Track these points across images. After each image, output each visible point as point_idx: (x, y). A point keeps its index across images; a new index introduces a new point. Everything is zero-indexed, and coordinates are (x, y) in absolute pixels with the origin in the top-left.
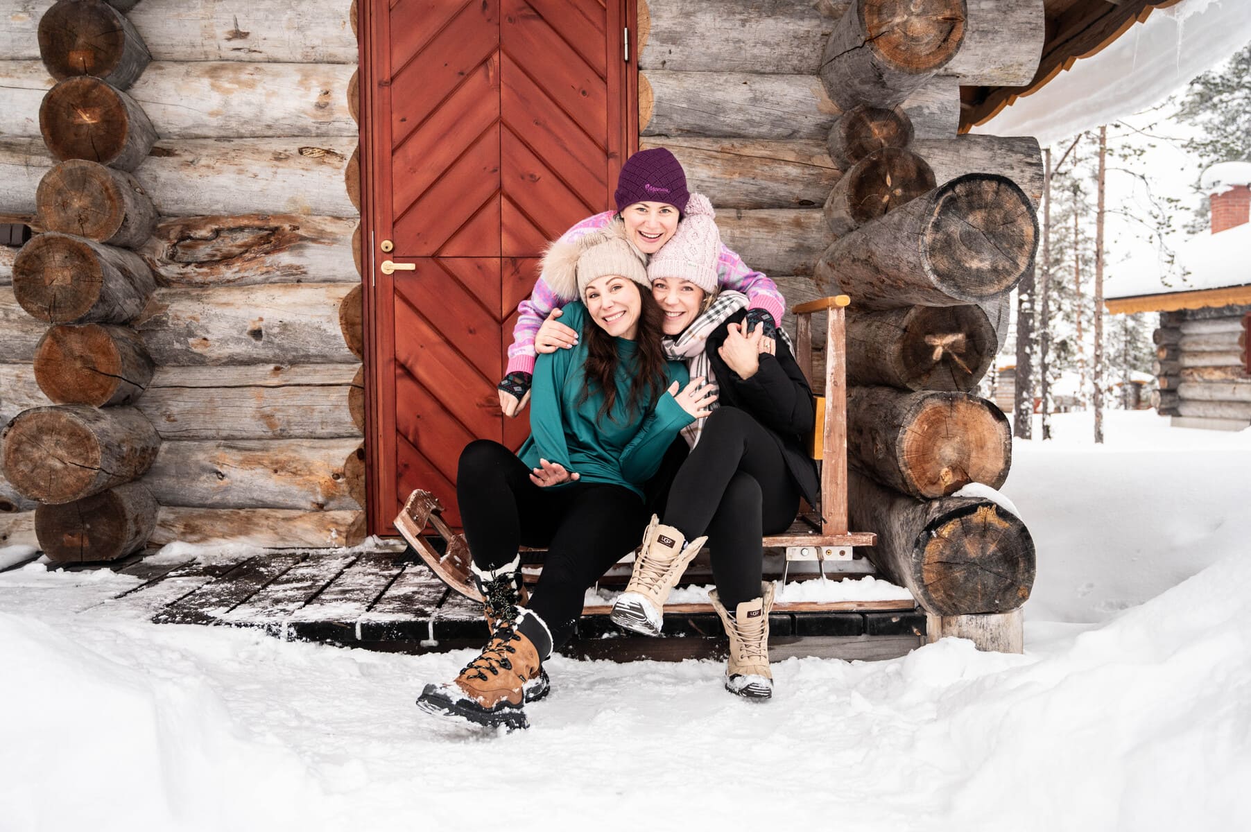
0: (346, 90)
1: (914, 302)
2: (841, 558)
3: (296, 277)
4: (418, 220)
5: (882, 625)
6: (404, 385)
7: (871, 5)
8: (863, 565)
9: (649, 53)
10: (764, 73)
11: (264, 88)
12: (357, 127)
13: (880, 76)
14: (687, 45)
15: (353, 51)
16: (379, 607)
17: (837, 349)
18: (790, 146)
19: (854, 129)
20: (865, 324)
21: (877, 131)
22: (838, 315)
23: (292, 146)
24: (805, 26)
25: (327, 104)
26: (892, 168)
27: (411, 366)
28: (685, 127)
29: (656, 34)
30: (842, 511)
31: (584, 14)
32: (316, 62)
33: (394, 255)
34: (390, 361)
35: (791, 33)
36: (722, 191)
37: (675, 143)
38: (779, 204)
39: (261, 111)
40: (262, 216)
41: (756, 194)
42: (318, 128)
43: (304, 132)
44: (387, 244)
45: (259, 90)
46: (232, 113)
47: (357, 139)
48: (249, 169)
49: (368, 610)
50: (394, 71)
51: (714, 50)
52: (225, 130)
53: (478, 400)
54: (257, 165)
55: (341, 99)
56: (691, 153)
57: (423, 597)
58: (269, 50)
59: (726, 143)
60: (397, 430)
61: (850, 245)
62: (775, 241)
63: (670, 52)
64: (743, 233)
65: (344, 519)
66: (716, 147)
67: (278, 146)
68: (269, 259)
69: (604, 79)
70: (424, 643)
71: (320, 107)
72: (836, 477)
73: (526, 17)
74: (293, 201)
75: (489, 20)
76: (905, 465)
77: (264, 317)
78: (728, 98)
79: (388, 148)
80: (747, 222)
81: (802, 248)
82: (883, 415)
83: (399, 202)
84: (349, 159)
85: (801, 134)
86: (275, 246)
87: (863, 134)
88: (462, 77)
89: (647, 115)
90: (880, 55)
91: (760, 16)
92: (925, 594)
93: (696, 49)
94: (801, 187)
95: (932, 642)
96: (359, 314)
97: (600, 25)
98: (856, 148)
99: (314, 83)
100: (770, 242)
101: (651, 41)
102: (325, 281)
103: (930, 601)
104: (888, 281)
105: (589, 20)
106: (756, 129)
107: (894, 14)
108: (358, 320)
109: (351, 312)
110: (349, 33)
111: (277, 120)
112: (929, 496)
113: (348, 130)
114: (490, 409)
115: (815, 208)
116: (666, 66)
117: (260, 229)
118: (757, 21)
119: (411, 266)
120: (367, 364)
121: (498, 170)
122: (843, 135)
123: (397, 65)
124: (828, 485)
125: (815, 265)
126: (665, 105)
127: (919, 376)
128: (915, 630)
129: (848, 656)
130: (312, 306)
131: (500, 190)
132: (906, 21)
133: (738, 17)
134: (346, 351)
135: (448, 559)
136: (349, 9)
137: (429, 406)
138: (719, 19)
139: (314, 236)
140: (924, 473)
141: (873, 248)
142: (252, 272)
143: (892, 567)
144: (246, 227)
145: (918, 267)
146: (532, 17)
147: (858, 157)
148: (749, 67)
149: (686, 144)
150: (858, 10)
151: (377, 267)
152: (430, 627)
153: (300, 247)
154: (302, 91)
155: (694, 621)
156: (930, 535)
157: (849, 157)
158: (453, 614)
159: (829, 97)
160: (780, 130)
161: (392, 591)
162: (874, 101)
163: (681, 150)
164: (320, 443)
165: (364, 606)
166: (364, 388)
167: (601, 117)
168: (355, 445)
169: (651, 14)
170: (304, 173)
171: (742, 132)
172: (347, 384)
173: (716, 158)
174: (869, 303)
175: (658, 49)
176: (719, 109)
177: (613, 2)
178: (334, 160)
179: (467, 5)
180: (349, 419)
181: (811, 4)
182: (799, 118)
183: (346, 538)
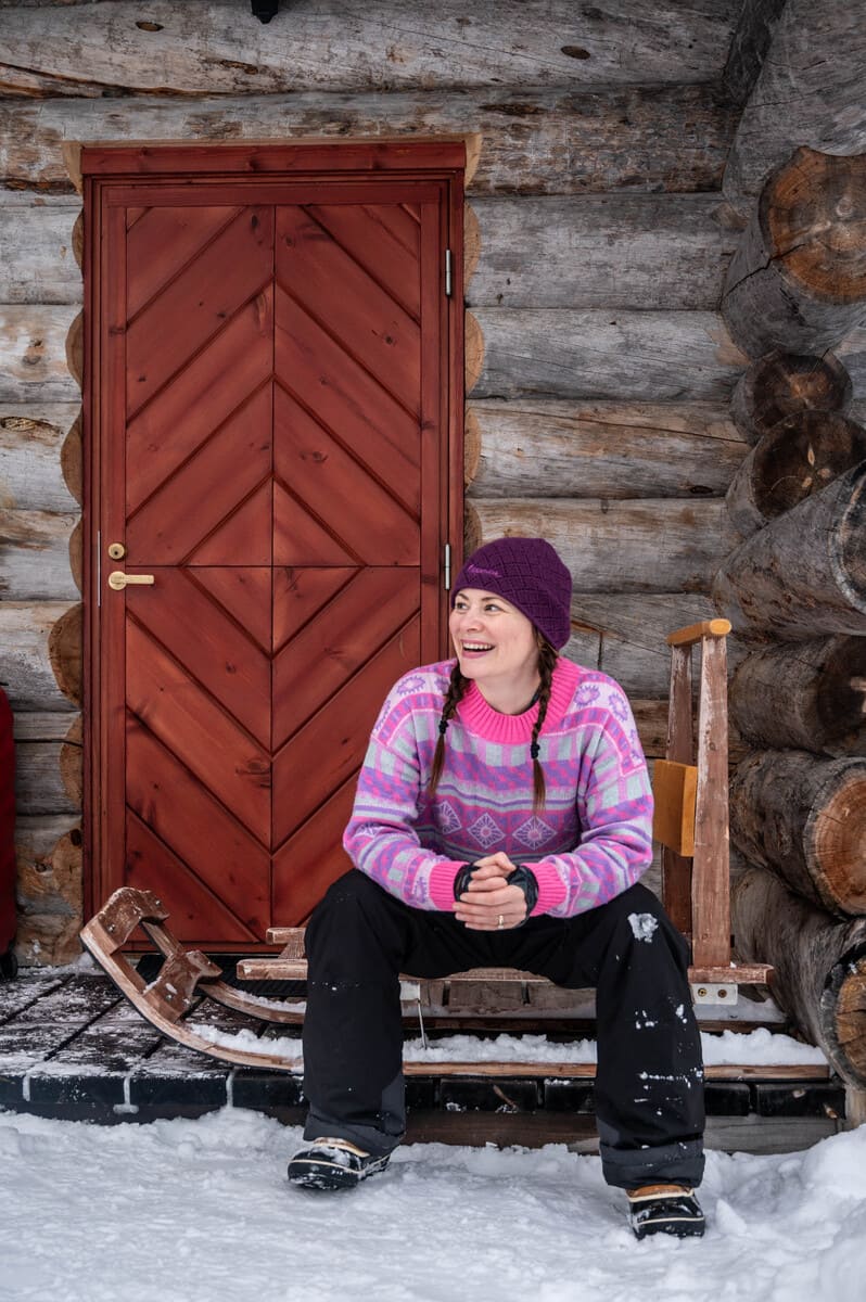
0: (65, 338)
1: (832, 629)
2: (719, 1001)
4: (160, 516)
5: (780, 1101)
6: (138, 742)
7: (779, 209)
8: (767, 1010)
9: (480, 283)
10: (642, 310)
12: (79, 390)
13: (795, 308)
14: (532, 272)
15: (77, 287)
16: (64, 1054)
17: (712, 696)
18: (677, 411)
19: (766, 384)
20: (774, 661)
22: (717, 647)
24: (697, 243)
25: (39, 358)
26: (816, 439)
27: (147, 716)
28: (529, 386)
29: (489, 257)
30: (722, 931)
31: (389, 231)
32: (28, 302)
33: (125, 563)
34: (119, 709)
35: (679, 253)
36: (581, 474)
37: (514, 408)
38: (663, 492)
41: (628, 478)
42: (26, 391)
43: (8, 397)
44: (116, 549)
47: (79, 406)
49: (46, 1059)
50: (131, 314)
51: (570, 277)
53: (238, 764)
55: (58, 352)
56: (536, 421)
57: (129, 1042)
59: (587, 408)
60: (127, 804)
61: (754, 548)
62: (655, 544)
63: (509, 282)
64: (610, 532)
65: (51, 927)
66: (572, 412)
69: (417, 321)
70: (118, 1108)
71: (29, 362)
72: (714, 883)
73: (312, 237)
75: (260, 243)
76: (817, 865)
78: (588, 344)
79: (121, 417)
80: (616, 518)
81: (693, 555)
82: (791, 793)
83: (134, 492)
84: (66, 434)
85: (693, 393)
87: (779, 392)
88: (222, 321)
89: (476, 369)
90: (792, 279)
91: (634, 230)
92: (841, 1056)
93: (545, 278)
94: (693, 467)
95: (853, 1128)
96: (77, 643)
97: (413, 247)
98: (767, 407)
99: (23, 330)
100: (648, 546)
101: (481, 267)
102: (33, 598)
103: (848, 1067)
104: (795, 600)
105: (396, 239)
106: (630, 388)
107: (811, 221)
108: (77, 653)
109: (66, 641)
110: (71, 263)
112: (853, 912)
113: (68, 394)
114: (253, 776)
115: (713, 497)
116: (503, 302)
118: (630, 237)
119: (148, 579)
120: (87, 712)
121: (269, 446)
122: (750, 393)
123: (135, 303)
124: (701, 894)
125: (713, 578)
126: (501, 355)
127: (842, 736)
128: (828, 1110)
129: (727, 1145)
130: (15, 632)
131: (272, 473)
132: (830, 230)
133: (604, 231)
134: (57, 694)
135: (154, 988)
136: (71, 230)
137: (170, 772)
138: (577, 236)
139: (18, 537)
140: (845, 879)
141: (777, 551)
143: (800, 1015)
145: (827, 578)
146: (320, 237)
147: (769, 425)
148: (619, 301)
149: (530, 409)
150: (759, 216)
151: (104, 581)
152: (126, 1084)
154: (6, 342)
155: (500, 1087)
156: (846, 970)
157: (757, 424)
158: (163, 1068)
159: (733, 342)
160: (664, 388)
161: (92, 1031)
162: (792, 345)
163: (522, 418)
164: (20, 821)
165: (43, 1054)
166: (83, 746)
167: (412, 372)
168: (68, 823)
169: (481, 231)
170: (7, 452)
171: (611, 391)
172: (60, 741)
173: (571, 428)
174: (779, 631)
175: (492, 277)
176: (575, 359)
177: (430, 215)
178: (47, 435)
179: (230, 223)
180: (60, 789)
181: (708, 211)
182: (691, 371)
183: (53, 953)
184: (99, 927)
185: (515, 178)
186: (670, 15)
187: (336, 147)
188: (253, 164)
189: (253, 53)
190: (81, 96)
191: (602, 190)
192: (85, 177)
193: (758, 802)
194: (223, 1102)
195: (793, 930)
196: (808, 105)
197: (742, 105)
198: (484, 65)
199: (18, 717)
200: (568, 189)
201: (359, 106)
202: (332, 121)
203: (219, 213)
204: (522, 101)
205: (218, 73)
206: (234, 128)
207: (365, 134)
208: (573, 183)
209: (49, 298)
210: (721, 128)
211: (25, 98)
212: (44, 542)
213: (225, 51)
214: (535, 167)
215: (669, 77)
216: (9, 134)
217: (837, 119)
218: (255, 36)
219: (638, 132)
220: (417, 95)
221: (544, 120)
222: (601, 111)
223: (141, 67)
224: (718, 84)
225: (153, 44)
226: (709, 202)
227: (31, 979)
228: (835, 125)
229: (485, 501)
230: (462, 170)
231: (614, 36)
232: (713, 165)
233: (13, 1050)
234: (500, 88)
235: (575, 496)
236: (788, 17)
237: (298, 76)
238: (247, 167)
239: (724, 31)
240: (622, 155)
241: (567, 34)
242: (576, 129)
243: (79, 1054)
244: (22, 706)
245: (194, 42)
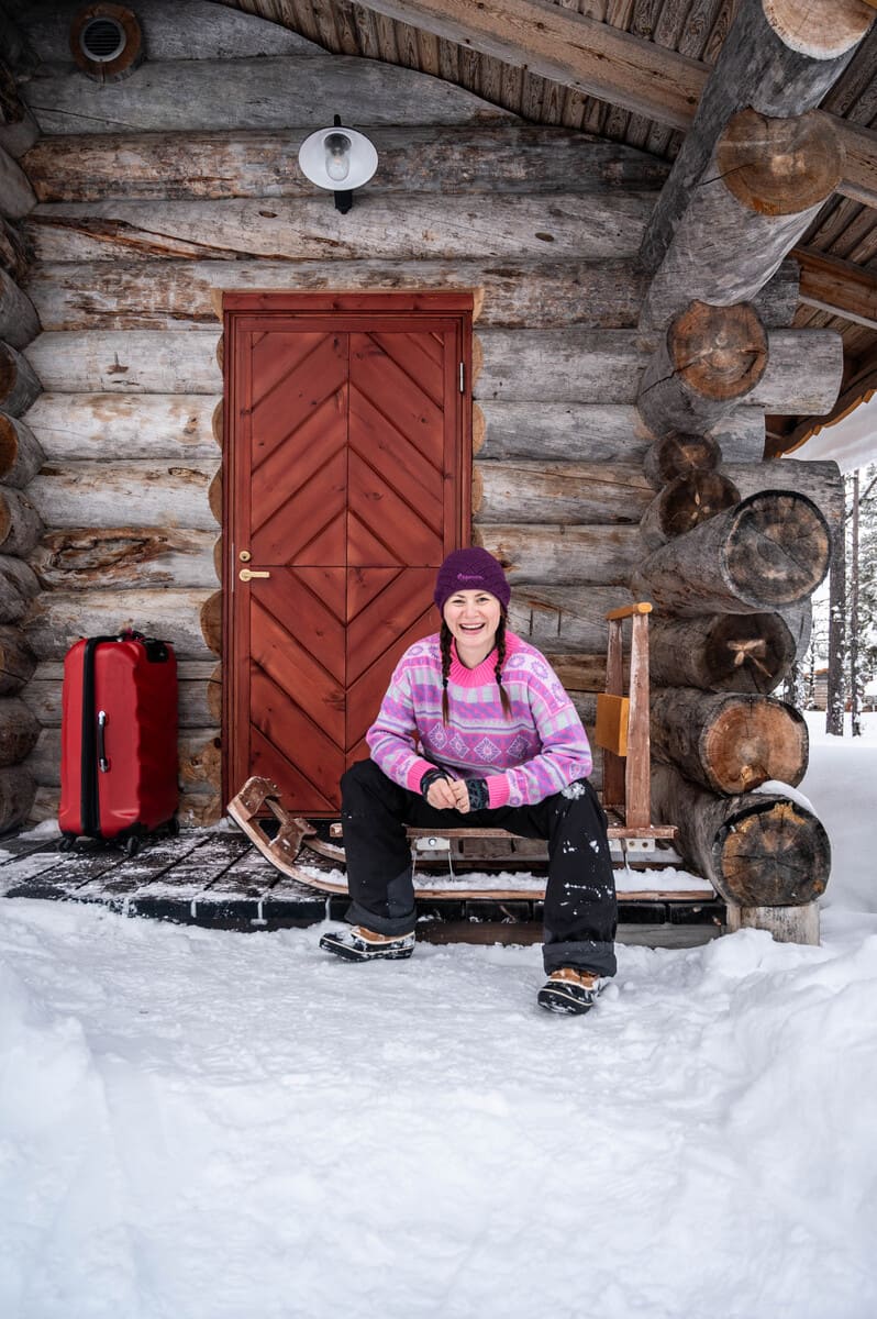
0: (211, 419)
1: (717, 610)
2: (643, 850)
3: (164, 583)
4: (273, 533)
5: (685, 914)
6: (258, 681)
7: (680, 339)
8: (669, 855)
9: (482, 385)
10: (586, 403)
11: (140, 416)
12: (221, 451)
13: (689, 404)
14: (516, 378)
15: (219, 384)
16: (217, 886)
17: (640, 653)
18: (610, 468)
19: (667, 453)
20: (674, 630)
21: (687, 455)
22: (642, 621)
23: (163, 467)
24: (623, 360)
25: (194, 430)
26: (700, 488)
27: (264, 664)
28: (515, 451)
29: (488, 368)
30: (645, 804)
31: (425, 351)
32: (186, 393)
33: (251, 565)
34: (246, 659)
35: (610, 367)
36: (547, 509)
37: (504, 466)
38: (599, 521)
39: (137, 436)
40: (135, 528)
41: (577, 511)
42: (186, 451)
43: (174, 455)
44: (245, 554)
45: (135, 417)
46: (111, 438)
47: (220, 461)
48: (124, 486)
49: (205, 889)
50: (255, 401)
51: (540, 382)
52: (105, 452)
53: (324, 696)
54: (131, 484)
55: (207, 426)
56: (518, 474)
57: (259, 878)
58: (145, 383)
59: (551, 466)
60: (251, 721)
61: (661, 557)
62: (594, 554)
63: (501, 384)
64: (566, 546)
65: (201, 801)
66: (542, 469)
67: (151, 466)
68: (140, 567)
69: (441, 408)
70: (254, 921)
71: (188, 432)
72: (640, 774)
73: (372, 353)
74: (162, 515)
75: (339, 356)
76: (707, 762)
77: (134, 618)
78: (552, 425)
79: (248, 473)
80: (569, 537)
81: (619, 561)
82: (688, 715)
83: (256, 518)
84: (212, 479)
85: (619, 457)
86: (145, 555)
87: (675, 458)
88: (314, 407)
89: (480, 440)
90: (688, 384)
91: (582, 352)
92: (725, 886)
93: (525, 382)
94: (619, 506)
95: (731, 932)
96: (219, 616)
97: (440, 362)
98: (668, 468)
99: (184, 411)
100: (590, 556)
101: (483, 375)
102: (190, 587)
103: (729, 893)
104: (692, 591)
105: (427, 355)
106: (579, 453)
107: (700, 347)
108: (218, 622)
109: (212, 614)
110: (215, 368)
111: (150, 444)
112: (731, 792)
113: (213, 453)
114: (334, 704)
115: (632, 524)
116: (497, 396)
117: (134, 540)
118: (580, 356)
119: (265, 575)
120: (225, 661)
121: (346, 488)
122: (657, 458)
123: (258, 394)
124: (632, 780)
125: (631, 576)
126: (496, 431)
127: (722, 679)
128: (716, 920)
129: (651, 943)
130: (178, 609)
131: (347, 506)
132: (712, 354)
133: (563, 353)
134: (206, 649)
135: (275, 842)
136: (216, 346)
137: (280, 700)
138: (545, 355)
139: (180, 546)
140: (726, 771)
141: (680, 559)
142: (125, 579)
143: (695, 858)
144: (121, 538)
145: (717, 577)
146: (379, 354)
147: (669, 479)
148: (572, 397)
149: (514, 467)
150: (668, 344)
151: (236, 575)
152: (260, 906)
153: (168, 556)
154: (172, 419)
155: (505, 906)
156: (729, 830)
157: (662, 478)
158: (283, 895)
159: (645, 424)
160: (600, 454)
161: (233, 870)
162: (684, 427)
163: (509, 473)
164: (181, 732)
165: (203, 886)
166: (222, 683)
167: (438, 442)
168: (212, 734)
169: (483, 351)
170: (173, 490)
171: (566, 456)
172: (207, 680)
173: (542, 479)
174: (678, 611)
175: (490, 381)
176: (544, 435)
177: (451, 340)
178: (200, 480)
179: (320, 343)
180: (207, 712)
181: (629, 341)
182: (618, 443)
183: (202, 818)
184: (239, 802)
185: (505, 317)
186: (605, 215)
187: (389, 295)
188: (335, 305)
189: (337, 234)
190: (223, 259)
191: (561, 326)
192: (225, 312)
193: (665, 721)
194: (324, 918)
195: (690, 804)
196: (700, 273)
197: (652, 274)
198: (485, 244)
199: (180, 664)
200: (539, 325)
201: (404, 269)
202: (387, 278)
203: (312, 337)
204: (511, 267)
205: (312, 245)
206: (323, 281)
207: (409, 287)
208: (542, 321)
209: (200, 391)
210: (637, 288)
211: (185, 260)
212: (198, 550)
213: (317, 232)
214: (518, 310)
215: (604, 255)
216: (176, 283)
217: (719, 282)
218: (337, 222)
219: (585, 289)
220: (443, 263)
221: (525, 281)
222: (561, 275)
223: (262, 241)
224: (636, 260)
225: (270, 226)
226: (630, 334)
227: (189, 836)
228: (717, 286)
229: (485, 525)
230: (471, 312)
231: (569, 228)
232: (632, 311)
233: (183, 883)
234: (495, 259)
235: (543, 522)
236: (689, 216)
237: (366, 249)
238: (332, 307)
239: (640, 225)
240: (574, 304)
241: (539, 225)
242: (544, 286)
243: (227, 886)
244: (183, 658)
245: (297, 225)
